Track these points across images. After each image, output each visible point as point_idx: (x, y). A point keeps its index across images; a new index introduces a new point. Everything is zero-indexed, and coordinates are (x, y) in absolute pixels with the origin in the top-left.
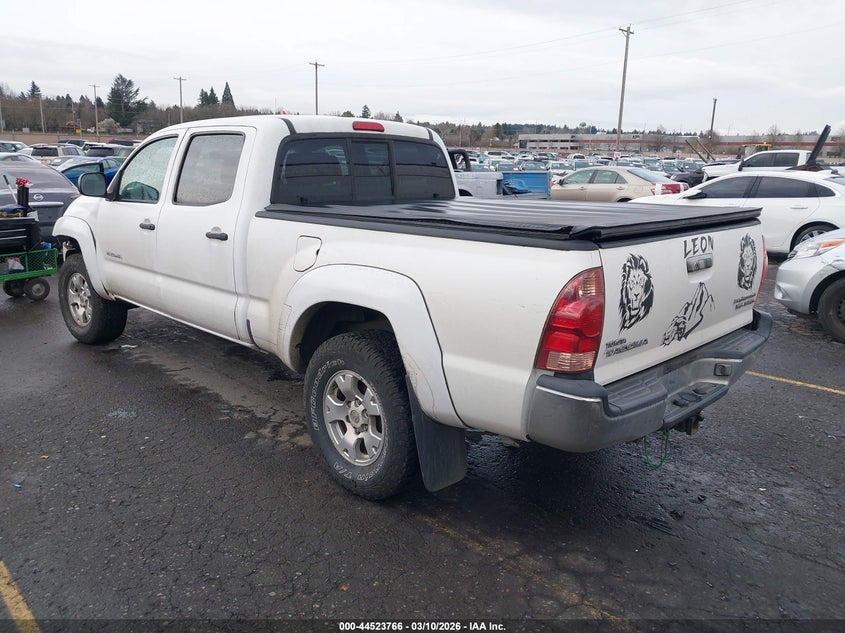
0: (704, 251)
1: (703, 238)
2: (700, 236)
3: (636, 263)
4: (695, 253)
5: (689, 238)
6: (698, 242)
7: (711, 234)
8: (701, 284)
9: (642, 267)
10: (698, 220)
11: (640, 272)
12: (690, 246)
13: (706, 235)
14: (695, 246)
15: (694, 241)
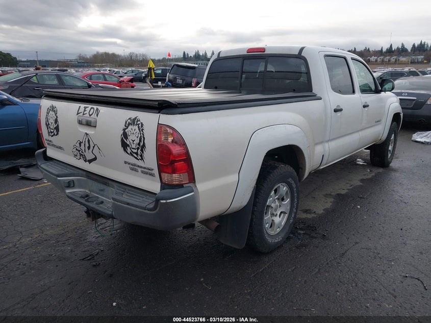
0: (90, 115)
1: (92, 108)
2: (90, 106)
3: (53, 109)
4: (83, 114)
5: (83, 106)
6: (88, 110)
7: (99, 108)
8: (87, 134)
9: (54, 111)
10: (93, 97)
11: (54, 113)
12: (82, 110)
13: (95, 107)
14: (85, 111)
15: (85, 108)
